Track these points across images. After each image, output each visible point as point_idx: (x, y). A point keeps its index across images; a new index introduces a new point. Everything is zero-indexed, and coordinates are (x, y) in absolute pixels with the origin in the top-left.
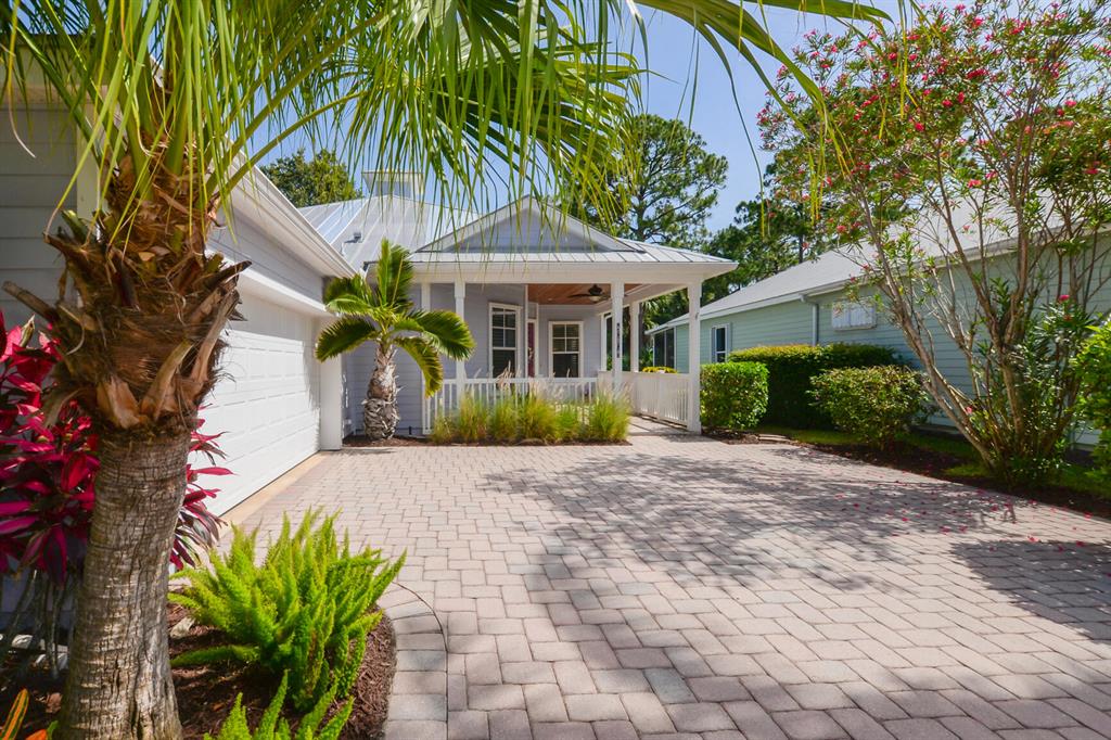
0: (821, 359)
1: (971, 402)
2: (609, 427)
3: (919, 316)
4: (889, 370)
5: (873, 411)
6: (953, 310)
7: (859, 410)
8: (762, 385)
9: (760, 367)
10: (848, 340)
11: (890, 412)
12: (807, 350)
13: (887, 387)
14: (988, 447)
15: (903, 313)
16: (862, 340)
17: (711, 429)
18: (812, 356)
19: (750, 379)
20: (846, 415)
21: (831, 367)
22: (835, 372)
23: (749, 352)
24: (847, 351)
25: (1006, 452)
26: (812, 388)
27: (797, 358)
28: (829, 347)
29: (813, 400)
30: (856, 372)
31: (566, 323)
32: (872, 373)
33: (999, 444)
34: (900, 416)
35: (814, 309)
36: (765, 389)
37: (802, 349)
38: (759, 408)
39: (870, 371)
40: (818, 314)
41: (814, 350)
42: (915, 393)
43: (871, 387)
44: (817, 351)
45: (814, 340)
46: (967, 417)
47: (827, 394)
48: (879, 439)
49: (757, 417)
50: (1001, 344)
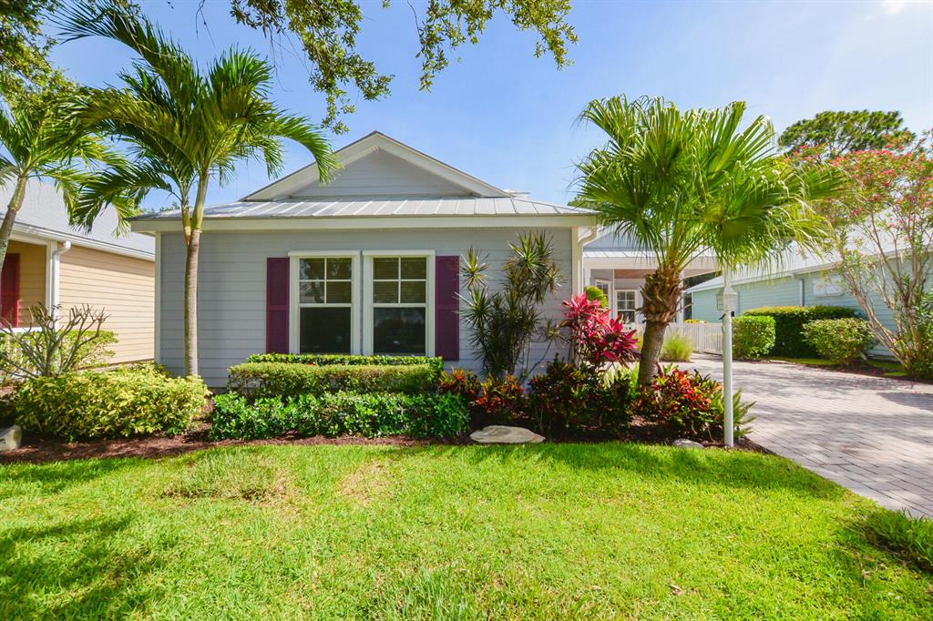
0: (808, 314)
1: (896, 336)
2: (680, 352)
3: (866, 291)
4: (851, 320)
5: (841, 343)
6: (884, 288)
7: (833, 343)
8: (771, 329)
9: (770, 319)
10: (825, 303)
11: (851, 343)
12: (798, 309)
13: (850, 330)
14: (904, 358)
15: (856, 290)
16: (835, 303)
17: (739, 356)
18: (802, 313)
19: (764, 326)
20: (825, 346)
21: (814, 319)
22: (818, 321)
23: (758, 310)
24: (825, 310)
25: (913, 360)
26: (805, 331)
27: (792, 314)
28: (813, 307)
29: (805, 338)
30: (831, 321)
31: (626, 291)
32: (840, 322)
33: (909, 357)
34: (857, 346)
35: (801, 283)
36: (774, 332)
37: (795, 308)
38: (770, 344)
39: (839, 321)
40: (803, 286)
41: (803, 309)
42: (866, 333)
43: (840, 330)
44: (806, 310)
45: (801, 303)
46: (893, 344)
47: (814, 334)
48: (846, 359)
49: (768, 349)
50: (906, 306)
